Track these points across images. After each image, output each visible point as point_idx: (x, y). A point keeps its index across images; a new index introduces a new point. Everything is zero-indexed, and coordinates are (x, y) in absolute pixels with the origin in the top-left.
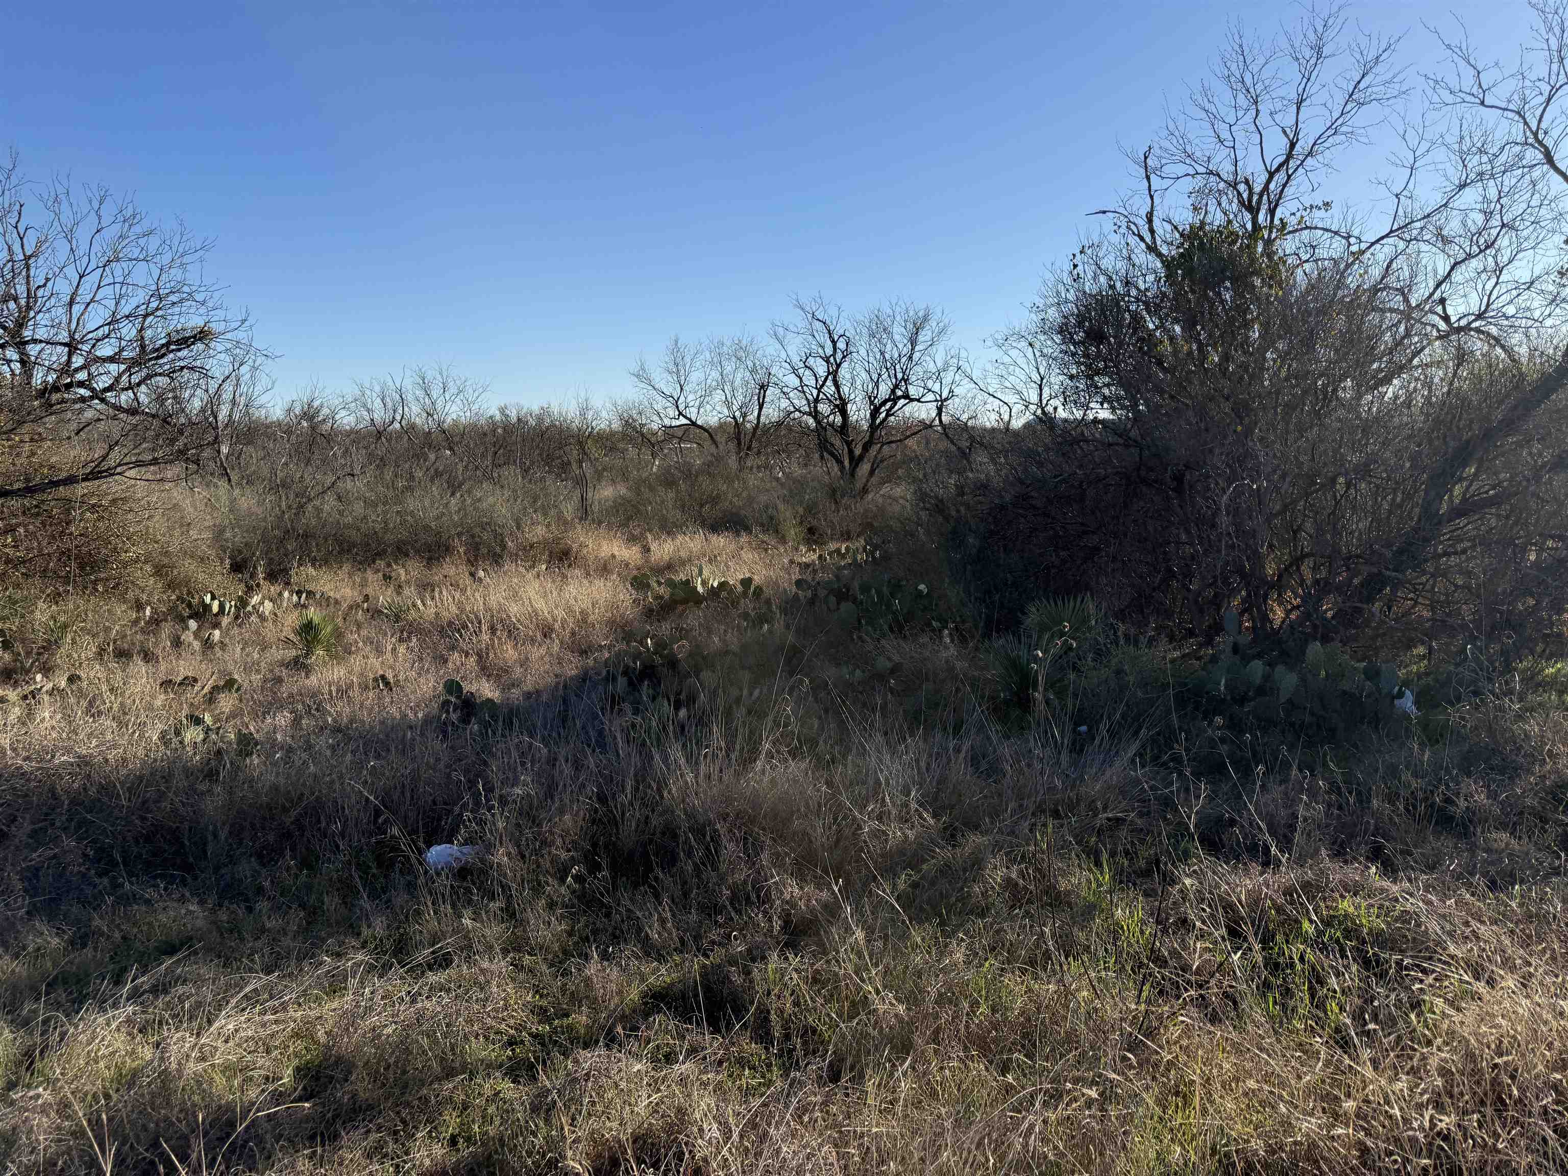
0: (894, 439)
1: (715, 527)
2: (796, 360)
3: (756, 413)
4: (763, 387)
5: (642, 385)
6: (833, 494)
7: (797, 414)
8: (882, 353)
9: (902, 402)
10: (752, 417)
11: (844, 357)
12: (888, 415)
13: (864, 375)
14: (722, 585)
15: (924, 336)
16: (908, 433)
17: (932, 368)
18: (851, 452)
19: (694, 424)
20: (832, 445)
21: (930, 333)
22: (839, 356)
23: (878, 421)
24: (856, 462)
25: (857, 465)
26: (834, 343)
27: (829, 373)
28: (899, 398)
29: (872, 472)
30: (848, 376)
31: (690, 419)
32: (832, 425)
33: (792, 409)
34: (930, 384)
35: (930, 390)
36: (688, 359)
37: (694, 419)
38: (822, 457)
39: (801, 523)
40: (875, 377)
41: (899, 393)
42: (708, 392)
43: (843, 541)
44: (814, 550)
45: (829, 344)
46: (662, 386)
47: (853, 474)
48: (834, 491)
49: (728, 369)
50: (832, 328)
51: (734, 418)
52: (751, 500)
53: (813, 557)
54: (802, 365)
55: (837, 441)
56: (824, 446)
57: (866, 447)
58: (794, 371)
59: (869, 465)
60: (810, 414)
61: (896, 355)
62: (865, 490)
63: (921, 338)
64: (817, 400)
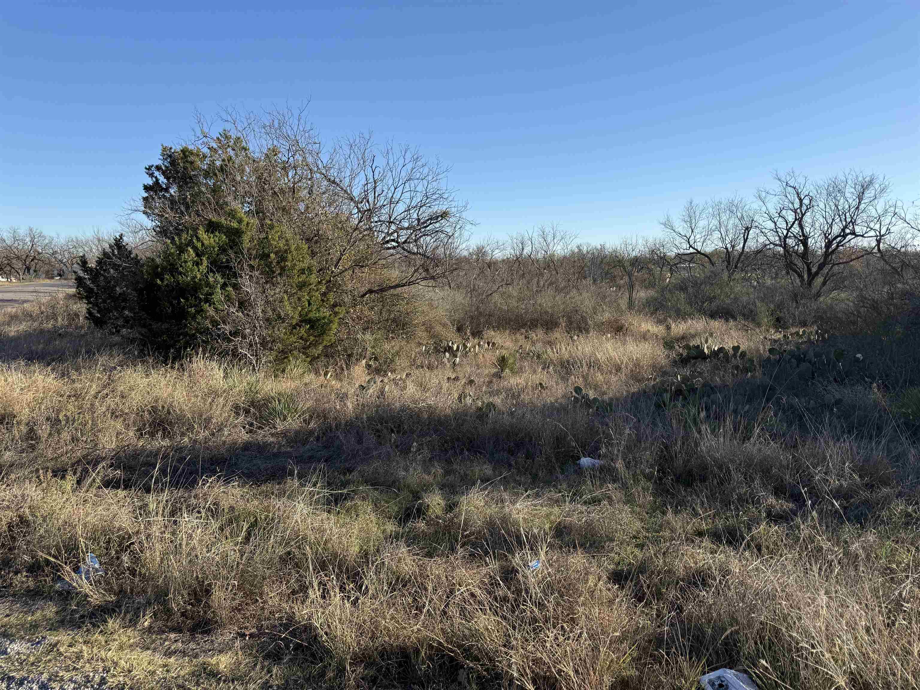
0: (841, 261)
1: (713, 315)
2: (773, 212)
3: (741, 245)
4: (748, 229)
5: (668, 230)
6: (795, 297)
7: (772, 246)
8: (836, 206)
9: (850, 237)
10: (739, 248)
11: (807, 209)
12: (838, 246)
13: (822, 220)
14: (721, 349)
15: (869, 194)
16: (853, 257)
17: (874, 213)
18: (809, 270)
19: (699, 252)
20: (796, 265)
21: (873, 192)
22: (804, 208)
23: (830, 250)
24: (812, 276)
25: (813, 278)
26: (801, 200)
27: (796, 219)
28: (848, 234)
29: (824, 283)
30: (810, 221)
31: (697, 250)
32: (796, 252)
33: (768, 242)
34: (872, 225)
35: (872, 229)
36: (697, 214)
37: (699, 250)
38: (788, 273)
39: (772, 314)
40: (830, 221)
41: (847, 231)
42: (710, 232)
43: (801, 327)
44: (780, 332)
45: (797, 200)
46: (680, 230)
47: (810, 283)
48: (796, 295)
49: (724, 218)
50: (799, 191)
51: (726, 248)
52: (736, 299)
53: (779, 336)
54: (777, 215)
55: (799, 263)
56: (790, 266)
57: (821, 267)
58: (771, 219)
59: (823, 278)
60: (781, 246)
61: (847, 207)
62: (818, 295)
63: (866, 195)
64: (786, 237)
